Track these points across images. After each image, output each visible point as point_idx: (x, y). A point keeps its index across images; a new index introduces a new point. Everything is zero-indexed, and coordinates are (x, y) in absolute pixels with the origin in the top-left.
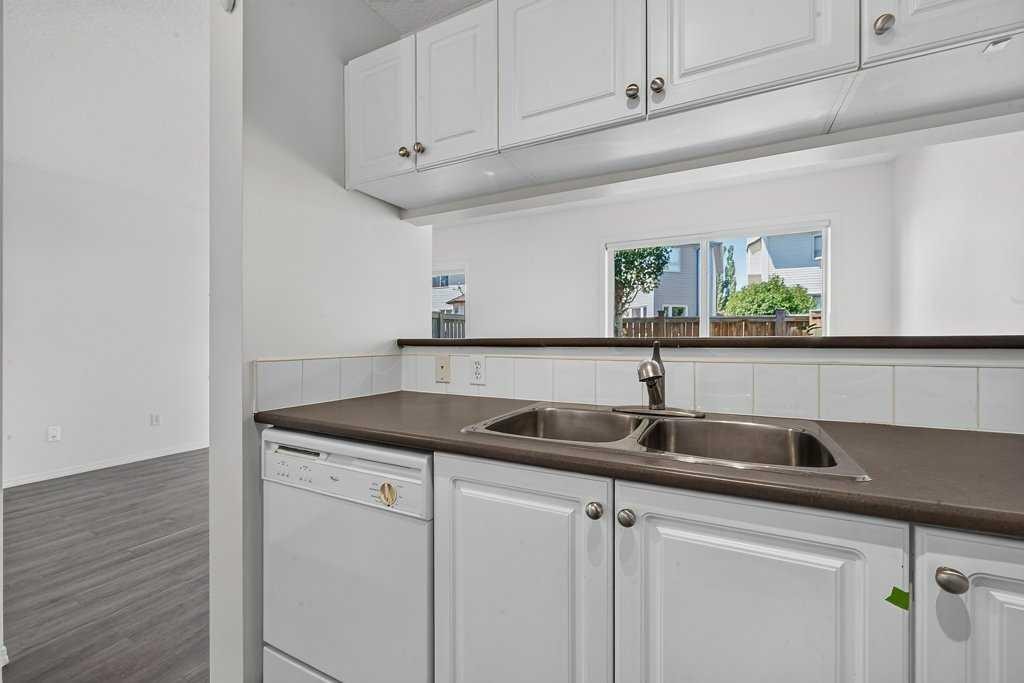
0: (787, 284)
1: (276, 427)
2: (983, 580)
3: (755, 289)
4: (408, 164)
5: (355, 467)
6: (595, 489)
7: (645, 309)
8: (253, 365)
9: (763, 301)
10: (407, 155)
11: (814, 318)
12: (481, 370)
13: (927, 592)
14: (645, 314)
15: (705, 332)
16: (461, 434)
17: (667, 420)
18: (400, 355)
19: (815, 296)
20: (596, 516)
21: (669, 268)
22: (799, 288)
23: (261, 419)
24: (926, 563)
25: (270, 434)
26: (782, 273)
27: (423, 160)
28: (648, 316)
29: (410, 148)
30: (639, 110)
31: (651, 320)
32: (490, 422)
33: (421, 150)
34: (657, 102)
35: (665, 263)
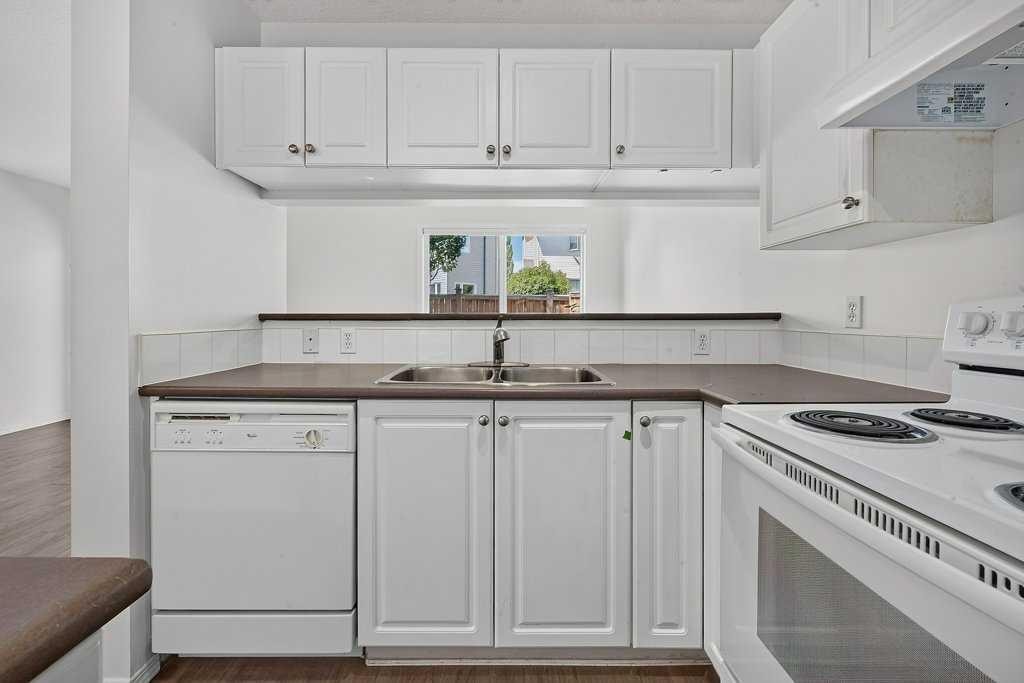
0: (552, 269)
1: (162, 398)
2: (656, 420)
3: (530, 272)
4: (298, 159)
5: (275, 422)
6: (483, 408)
7: (439, 285)
8: (138, 339)
9: (535, 282)
10: (296, 152)
11: (573, 298)
12: (352, 340)
13: (638, 429)
14: (439, 290)
15: (503, 309)
16: (374, 384)
17: (508, 369)
18: (262, 329)
19: (572, 280)
20: (485, 423)
21: (465, 250)
22: (560, 273)
23: (145, 392)
24: (638, 416)
25: (156, 405)
26: (549, 260)
27: (311, 159)
28: (442, 293)
29: (300, 146)
30: (494, 161)
31: (448, 296)
32: (392, 375)
33: (312, 151)
34: (507, 160)
35: (462, 246)
